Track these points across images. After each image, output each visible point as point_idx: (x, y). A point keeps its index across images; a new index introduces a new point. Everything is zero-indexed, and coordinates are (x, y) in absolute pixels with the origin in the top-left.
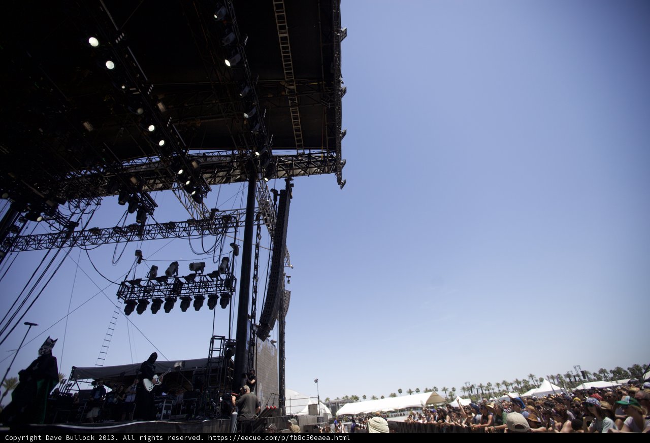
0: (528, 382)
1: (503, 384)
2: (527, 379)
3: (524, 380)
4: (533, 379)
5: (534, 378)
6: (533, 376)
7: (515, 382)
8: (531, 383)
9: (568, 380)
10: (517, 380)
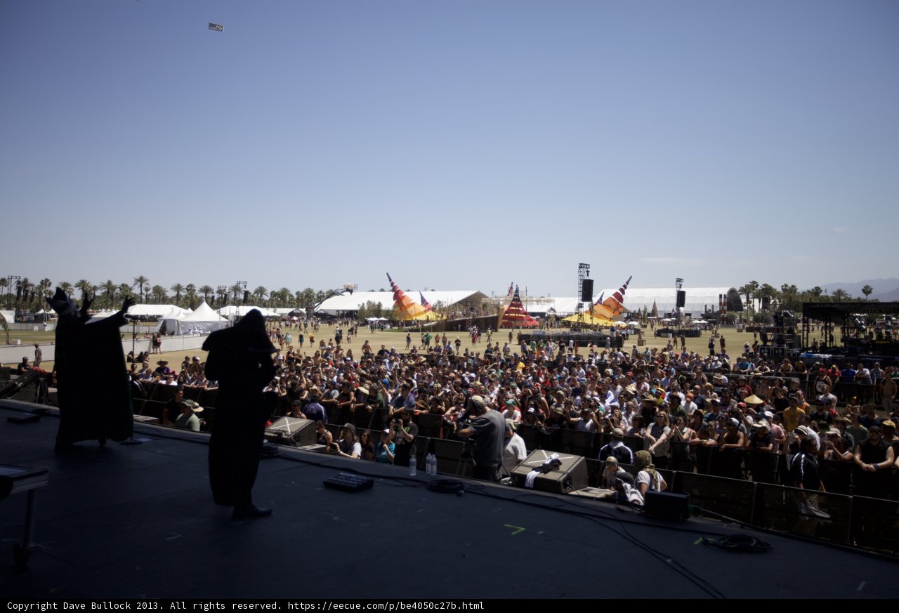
0: (131, 289)
1: (77, 286)
2: (130, 284)
3: (123, 285)
4: (141, 286)
5: (144, 285)
6: (146, 280)
7: (104, 286)
8: (136, 291)
9: (204, 295)
10: (109, 283)
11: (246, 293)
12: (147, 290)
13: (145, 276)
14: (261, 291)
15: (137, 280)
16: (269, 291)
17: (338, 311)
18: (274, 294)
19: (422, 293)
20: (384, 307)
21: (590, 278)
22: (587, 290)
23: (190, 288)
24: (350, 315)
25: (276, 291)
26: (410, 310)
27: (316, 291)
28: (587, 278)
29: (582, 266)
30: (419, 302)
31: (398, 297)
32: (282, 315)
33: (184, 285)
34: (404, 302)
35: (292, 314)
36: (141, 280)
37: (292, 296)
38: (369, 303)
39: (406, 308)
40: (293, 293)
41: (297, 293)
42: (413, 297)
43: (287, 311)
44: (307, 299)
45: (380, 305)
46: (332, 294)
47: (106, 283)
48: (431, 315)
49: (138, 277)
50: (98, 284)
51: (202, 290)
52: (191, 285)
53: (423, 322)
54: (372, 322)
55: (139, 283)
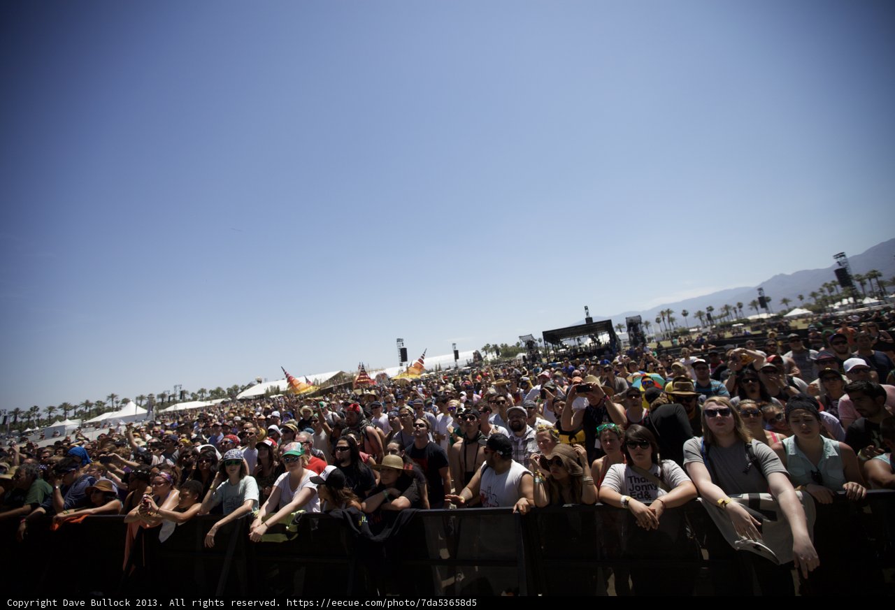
0: (104, 404)
2: (104, 401)
6: (115, 396)
7: (82, 405)
8: (108, 405)
10: (87, 402)
11: (193, 394)
12: (117, 402)
13: (115, 393)
14: (202, 391)
15: (109, 397)
16: (208, 391)
17: (255, 396)
18: (211, 392)
19: (307, 377)
20: (281, 389)
21: (404, 347)
22: (404, 355)
23: (151, 397)
24: (261, 397)
25: (213, 389)
26: (298, 387)
27: (240, 386)
28: (402, 347)
29: (399, 340)
30: (304, 381)
31: (290, 380)
32: (216, 404)
33: (146, 394)
34: (294, 383)
35: (223, 403)
36: (113, 396)
37: (224, 392)
38: (271, 387)
39: (295, 386)
40: (225, 389)
41: (228, 389)
42: (301, 380)
43: (219, 401)
44: (233, 392)
45: (278, 387)
46: (250, 385)
47: (84, 402)
48: (311, 388)
49: (110, 394)
50: (78, 404)
51: (159, 396)
52: (151, 395)
53: (305, 393)
54: (274, 399)
55: (111, 399)
